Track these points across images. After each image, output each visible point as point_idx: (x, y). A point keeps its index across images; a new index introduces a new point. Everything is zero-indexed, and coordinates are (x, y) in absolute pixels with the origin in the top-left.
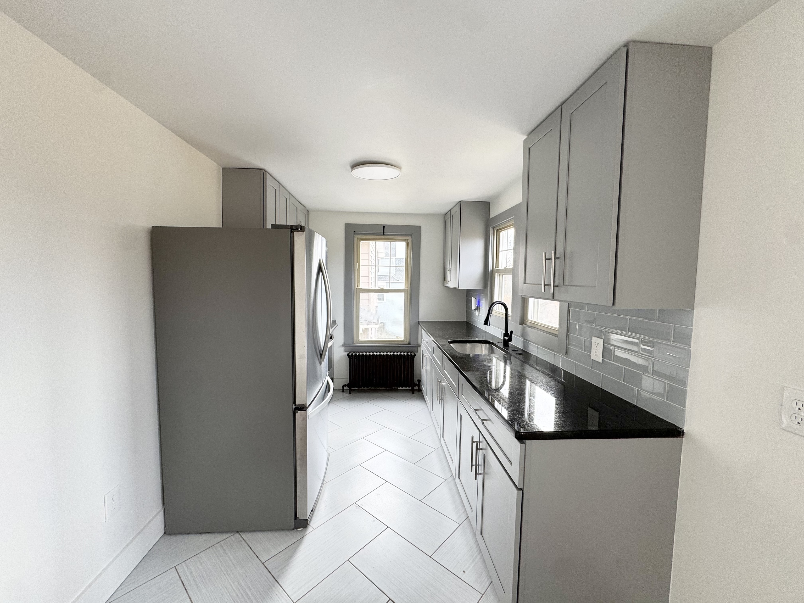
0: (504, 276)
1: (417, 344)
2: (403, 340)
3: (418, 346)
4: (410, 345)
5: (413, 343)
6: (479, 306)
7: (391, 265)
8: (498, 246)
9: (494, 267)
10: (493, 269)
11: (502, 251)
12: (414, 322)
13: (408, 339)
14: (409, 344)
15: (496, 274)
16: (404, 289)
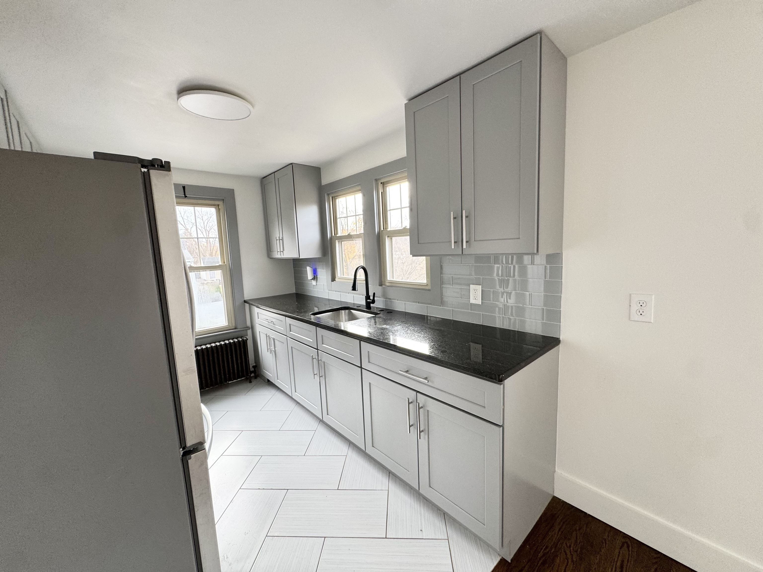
0: (343, 242)
1: (246, 326)
2: (227, 325)
3: (247, 329)
4: (238, 329)
5: (240, 327)
6: (315, 275)
7: (199, 237)
8: (335, 212)
9: (333, 235)
10: (332, 237)
11: (339, 218)
12: (239, 302)
13: (233, 322)
14: (236, 328)
15: (337, 241)
16: (221, 265)
